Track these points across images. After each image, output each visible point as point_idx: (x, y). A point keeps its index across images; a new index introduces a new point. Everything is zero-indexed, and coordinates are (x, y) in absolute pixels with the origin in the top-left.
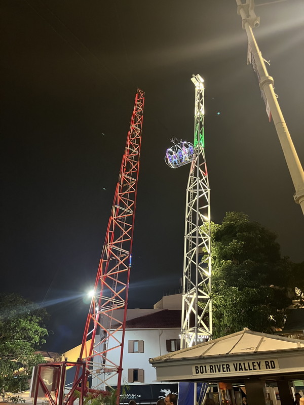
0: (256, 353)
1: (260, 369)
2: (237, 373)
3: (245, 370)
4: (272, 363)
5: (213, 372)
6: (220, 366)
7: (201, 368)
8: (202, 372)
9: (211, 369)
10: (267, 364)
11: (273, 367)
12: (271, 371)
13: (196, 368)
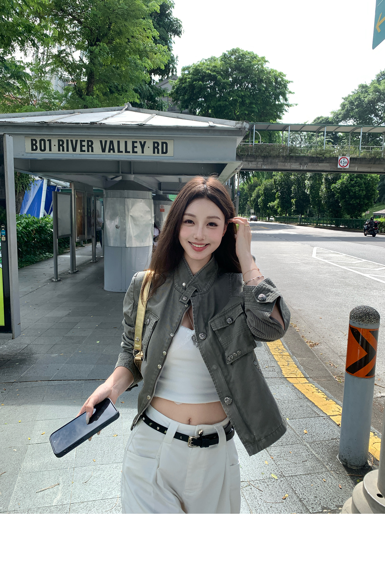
0: (141, 127)
1: (143, 152)
2: (105, 156)
3: (119, 151)
4: (165, 145)
5: (63, 150)
6: (76, 141)
7: (43, 142)
8: (43, 148)
9: (60, 145)
10: (155, 148)
11: (164, 151)
12: (159, 157)
13: (32, 142)
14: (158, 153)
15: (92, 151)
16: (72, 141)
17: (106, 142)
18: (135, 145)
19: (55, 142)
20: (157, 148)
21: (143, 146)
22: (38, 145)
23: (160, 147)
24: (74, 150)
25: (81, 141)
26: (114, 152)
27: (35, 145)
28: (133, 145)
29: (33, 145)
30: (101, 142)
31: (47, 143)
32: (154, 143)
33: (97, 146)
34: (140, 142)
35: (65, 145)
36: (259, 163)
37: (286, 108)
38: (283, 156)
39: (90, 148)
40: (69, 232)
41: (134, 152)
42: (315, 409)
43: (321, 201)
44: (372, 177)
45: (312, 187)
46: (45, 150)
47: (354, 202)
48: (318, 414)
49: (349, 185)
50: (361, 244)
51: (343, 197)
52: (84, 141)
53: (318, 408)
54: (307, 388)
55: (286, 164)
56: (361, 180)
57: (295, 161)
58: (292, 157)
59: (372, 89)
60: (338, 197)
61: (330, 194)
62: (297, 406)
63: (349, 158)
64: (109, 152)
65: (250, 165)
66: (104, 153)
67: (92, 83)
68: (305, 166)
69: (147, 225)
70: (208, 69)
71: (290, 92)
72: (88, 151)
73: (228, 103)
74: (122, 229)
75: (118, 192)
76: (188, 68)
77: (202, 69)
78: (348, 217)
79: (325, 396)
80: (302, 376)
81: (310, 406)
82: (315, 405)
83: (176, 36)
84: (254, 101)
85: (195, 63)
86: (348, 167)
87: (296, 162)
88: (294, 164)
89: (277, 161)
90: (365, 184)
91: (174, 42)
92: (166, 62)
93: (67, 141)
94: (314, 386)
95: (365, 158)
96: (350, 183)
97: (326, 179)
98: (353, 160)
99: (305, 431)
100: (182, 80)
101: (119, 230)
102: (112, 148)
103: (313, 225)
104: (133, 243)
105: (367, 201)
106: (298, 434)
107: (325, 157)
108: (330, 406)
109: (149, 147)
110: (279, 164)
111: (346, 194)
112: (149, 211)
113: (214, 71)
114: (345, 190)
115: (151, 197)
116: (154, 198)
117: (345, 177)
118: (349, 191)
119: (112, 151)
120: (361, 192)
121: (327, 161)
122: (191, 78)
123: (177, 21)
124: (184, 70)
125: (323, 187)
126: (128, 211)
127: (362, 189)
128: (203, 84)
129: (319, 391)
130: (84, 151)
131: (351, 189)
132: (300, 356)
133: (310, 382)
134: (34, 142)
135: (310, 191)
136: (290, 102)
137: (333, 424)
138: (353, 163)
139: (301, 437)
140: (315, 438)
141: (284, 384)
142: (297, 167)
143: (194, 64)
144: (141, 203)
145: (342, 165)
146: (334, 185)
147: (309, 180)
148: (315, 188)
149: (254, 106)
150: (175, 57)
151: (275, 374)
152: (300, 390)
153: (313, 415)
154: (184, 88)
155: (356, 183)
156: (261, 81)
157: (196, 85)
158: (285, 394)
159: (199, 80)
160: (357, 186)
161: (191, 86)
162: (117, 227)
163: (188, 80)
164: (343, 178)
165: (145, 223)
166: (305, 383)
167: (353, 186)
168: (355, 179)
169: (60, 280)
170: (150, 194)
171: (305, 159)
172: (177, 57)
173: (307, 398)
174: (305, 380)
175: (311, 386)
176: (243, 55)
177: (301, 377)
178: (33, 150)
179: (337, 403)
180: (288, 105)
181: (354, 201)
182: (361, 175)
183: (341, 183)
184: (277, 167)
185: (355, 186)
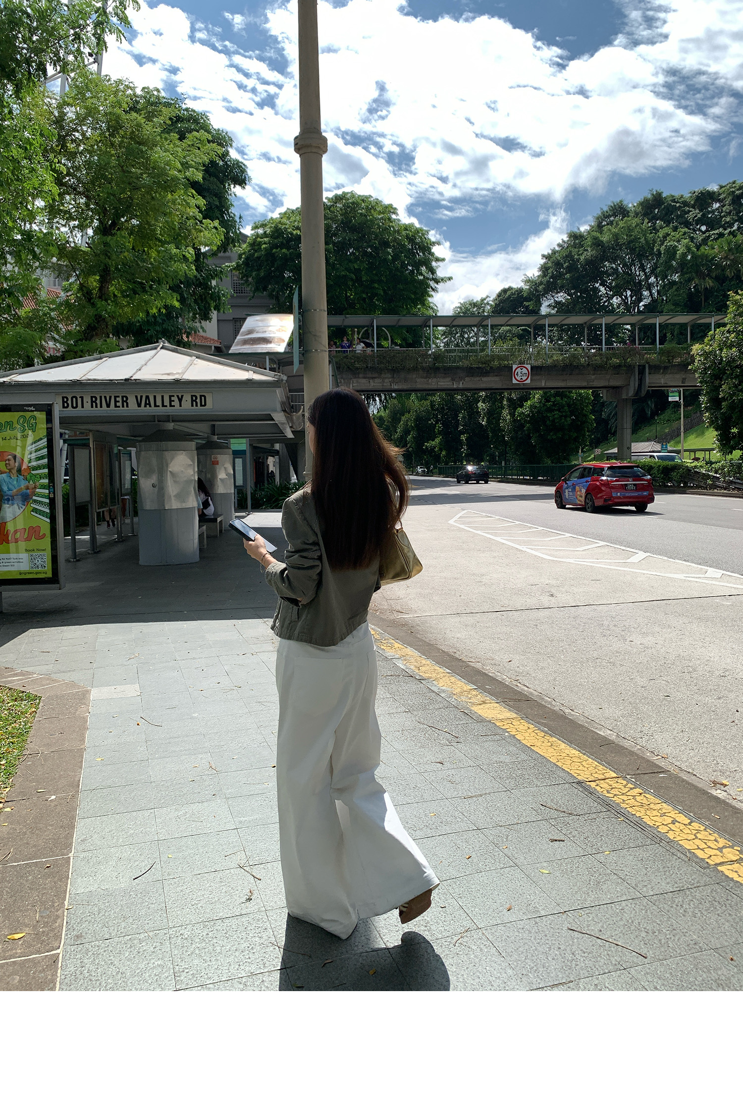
0: (177, 382)
1: (181, 406)
2: (141, 411)
3: (155, 406)
4: (203, 398)
5: (96, 407)
6: (110, 397)
7: (74, 399)
8: (75, 406)
9: (93, 401)
10: (193, 400)
11: (203, 404)
12: (198, 410)
13: (63, 400)
14: (197, 406)
15: (127, 406)
16: (105, 397)
17: (141, 397)
18: (173, 398)
19: (87, 399)
20: (195, 401)
21: (180, 400)
22: (69, 402)
23: (198, 400)
24: (108, 406)
25: (115, 397)
26: (150, 406)
27: (66, 402)
28: (170, 399)
29: (64, 402)
30: (136, 397)
31: (79, 400)
32: (192, 396)
33: (132, 401)
34: (178, 396)
35: (98, 401)
36: (386, 380)
37: (433, 285)
38: (423, 369)
39: (125, 404)
40: (88, 499)
41: (171, 406)
43: (503, 436)
44: (579, 395)
45: (489, 414)
46: (77, 407)
47: (554, 437)
49: (543, 409)
51: (536, 429)
52: (119, 397)
55: (430, 380)
56: (562, 399)
57: (442, 375)
58: (438, 369)
59: (589, 242)
60: (529, 429)
61: (518, 425)
65: (372, 384)
66: (139, 408)
68: (461, 383)
69: (188, 482)
71: (438, 260)
72: (123, 406)
73: (332, 283)
74: (160, 487)
75: (154, 445)
76: (263, 226)
77: (286, 228)
78: (548, 462)
83: (238, 187)
84: (376, 278)
85: (274, 217)
86: (528, 381)
87: (444, 377)
88: (442, 380)
89: (414, 376)
90: (569, 406)
91: (235, 196)
93: (101, 397)
95: (555, 366)
96: (544, 405)
97: (510, 400)
98: (536, 370)
100: (255, 244)
101: (156, 490)
102: (148, 402)
103: (498, 478)
104: (174, 504)
105: (575, 435)
107: (491, 368)
109: (186, 401)
110: (418, 380)
111: (540, 423)
112: (191, 465)
114: (538, 418)
115: (194, 448)
116: (199, 448)
117: (537, 396)
118: (544, 419)
119: (148, 406)
120: (563, 420)
121: (496, 374)
122: (269, 243)
123: (237, 164)
124: (256, 226)
125: (505, 413)
126: (167, 466)
127: (564, 414)
128: (288, 253)
130: (119, 407)
131: (547, 416)
134: (65, 400)
135: (488, 421)
136: (440, 273)
138: (536, 375)
143: (272, 218)
144: (182, 456)
146: (520, 410)
147: (484, 402)
148: (493, 415)
149: (376, 285)
154: (259, 258)
155: (554, 405)
156: (386, 244)
157: (277, 254)
159: (282, 246)
160: (556, 410)
161: (270, 255)
162: (154, 486)
163: (264, 246)
164: (534, 398)
165: (185, 479)
167: (550, 410)
169: (79, 560)
170: (193, 445)
171: (459, 371)
176: (353, 203)
178: (64, 407)
180: (437, 281)
181: (553, 435)
182: (561, 393)
183: (531, 406)
184: (414, 386)
185: (553, 411)
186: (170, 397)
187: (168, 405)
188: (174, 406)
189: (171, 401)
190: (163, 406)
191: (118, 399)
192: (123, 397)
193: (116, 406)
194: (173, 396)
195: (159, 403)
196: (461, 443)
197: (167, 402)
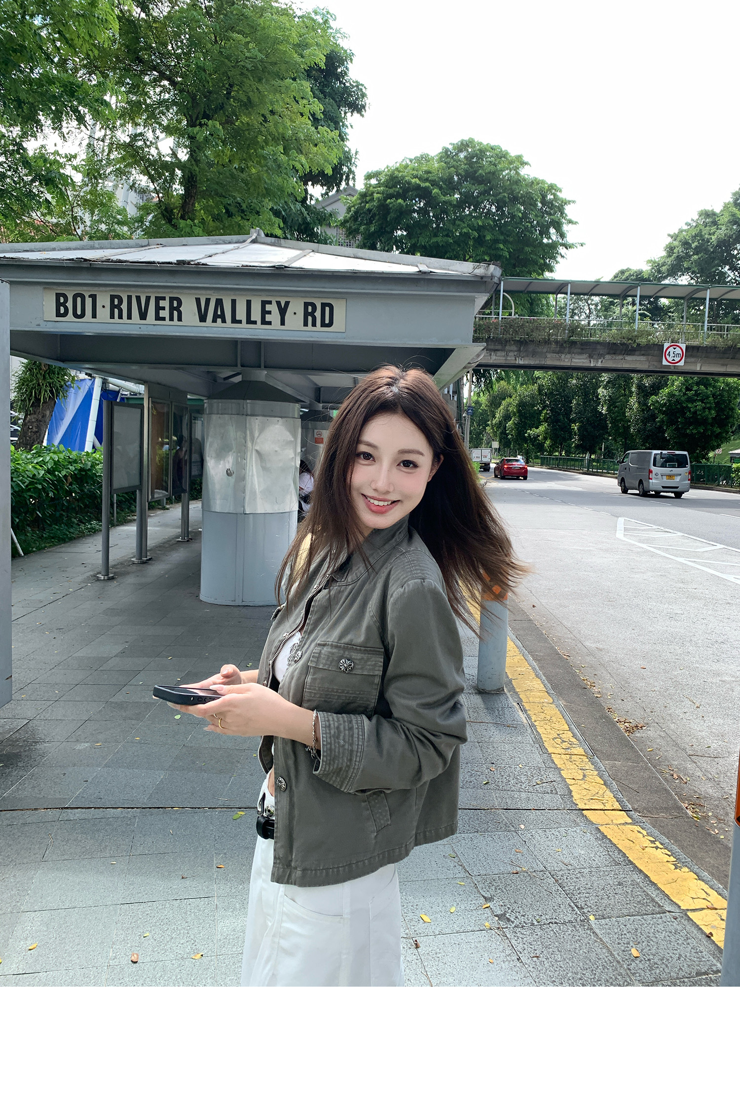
0: (280, 272)
1: (283, 323)
2: (205, 329)
3: (234, 321)
4: (327, 309)
5: (120, 317)
6: (148, 299)
7: (79, 299)
8: (79, 312)
9: (115, 306)
10: (308, 314)
11: (327, 321)
12: (317, 334)
13: (58, 300)
14: (314, 325)
15: (180, 319)
16: (138, 299)
17: (208, 301)
18: (268, 307)
19: (104, 300)
20: (312, 314)
21: (283, 311)
22: (70, 304)
23: (318, 314)
24: (143, 316)
25: (158, 299)
26: (224, 321)
27: (64, 304)
28: (263, 307)
29: (58, 305)
30: (198, 301)
31: (89, 302)
32: (306, 305)
33: (189, 308)
34: (278, 303)
35: (124, 307)
36: (511, 354)
37: (562, 250)
38: (557, 342)
39: (175, 313)
40: (137, 483)
41: (264, 322)
42: (653, 894)
43: (629, 427)
44: (728, 384)
45: (612, 402)
46: (83, 315)
47: (694, 431)
48: (659, 906)
49: (683, 398)
50: (710, 512)
51: (672, 422)
52: (164, 299)
53: (659, 889)
54: (631, 836)
55: (563, 356)
56: (707, 388)
57: (580, 350)
58: (574, 343)
59: (725, 219)
60: (662, 421)
61: (647, 414)
62: (611, 883)
63: (684, 347)
64: (214, 321)
65: (494, 357)
66: (203, 324)
67: (192, 196)
68: (600, 361)
69: (285, 470)
70: (416, 177)
71: (570, 222)
72: (171, 319)
73: (452, 241)
74: (237, 476)
75: (232, 404)
76: (376, 175)
77: (404, 177)
79: (672, 859)
80: (617, 805)
81: (641, 884)
82: (651, 881)
83: (355, 114)
84: (502, 238)
85: (391, 165)
86: (682, 363)
87: (581, 353)
88: (577, 356)
89: (545, 350)
90: (714, 395)
91: (351, 126)
92: (335, 162)
93: (130, 298)
94: (645, 833)
95: (715, 347)
96: (685, 394)
97: (640, 387)
98: (691, 351)
99: (635, 952)
100: (365, 196)
101: (232, 480)
102: (219, 313)
103: (614, 474)
104: (259, 505)
105: (718, 430)
106: (619, 958)
107: (638, 345)
108: (684, 883)
109: (295, 313)
110: (549, 355)
111: (678, 415)
112: (291, 441)
113: (427, 180)
114: (675, 408)
115: (297, 415)
116: (304, 417)
117: (677, 382)
118: (683, 411)
119: (219, 320)
120: (707, 413)
121: (643, 352)
122: (383, 194)
123: (357, 86)
124: (369, 177)
125: (633, 401)
126: (252, 441)
127: (708, 405)
128: (404, 204)
129: (657, 843)
130: (164, 319)
131: (687, 406)
132: (608, 757)
133: (634, 823)
134: (62, 300)
135: (609, 409)
136: (569, 239)
137: (695, 932)
138: (692, 356)
139: (625, 966)
140: (658, 971)
141: (578, 825)
142: (584, 363)
143: (387, 167)
144: (277, 426)
145: (670, 359)
146: (654, 398)
147: (605, 387)
148: (617, 403)
149: (501, 246)
150: (353, 152)
151: (557, 801)
152: (615, 841)
153: (650, 909)
154: (369, 210)
155: (697, 394)
156: (515, 199)
157: (391, 206)
158: (583, 852)
159: (397, 196)
160: (700, 400)
161: (383, 207)
162: (229, 473)
163: (376, 196)
164: (673, 385)
165: (281, 464)
166: (623, 824)
167: (690, 400)
168: (695, 388)
169: (113, 578)
170: (296, 409)
171: (599, 347)
172: (356, 153)
173: (632, 863)
174: (622, 817)
175: (639, 832)
176: (480, 150)
177: (615, 807)
178: (58, 314)
179: (700, 878)
180: (567, 246)
181: (693, 429)
182: (705, 379)
183: (669, 393)
184: (543, 362)
185: (695, 401)
186: (264, 303)
187: (259, 322)
188: (270, 323)
189: (264, 312)
190: (249, 321)
191: (162, 303)
192: (172, 299)
193: (158, 318)
194: (270, 303)
195: (241, 314)
196: (570, 432)
197: (256, 315)
